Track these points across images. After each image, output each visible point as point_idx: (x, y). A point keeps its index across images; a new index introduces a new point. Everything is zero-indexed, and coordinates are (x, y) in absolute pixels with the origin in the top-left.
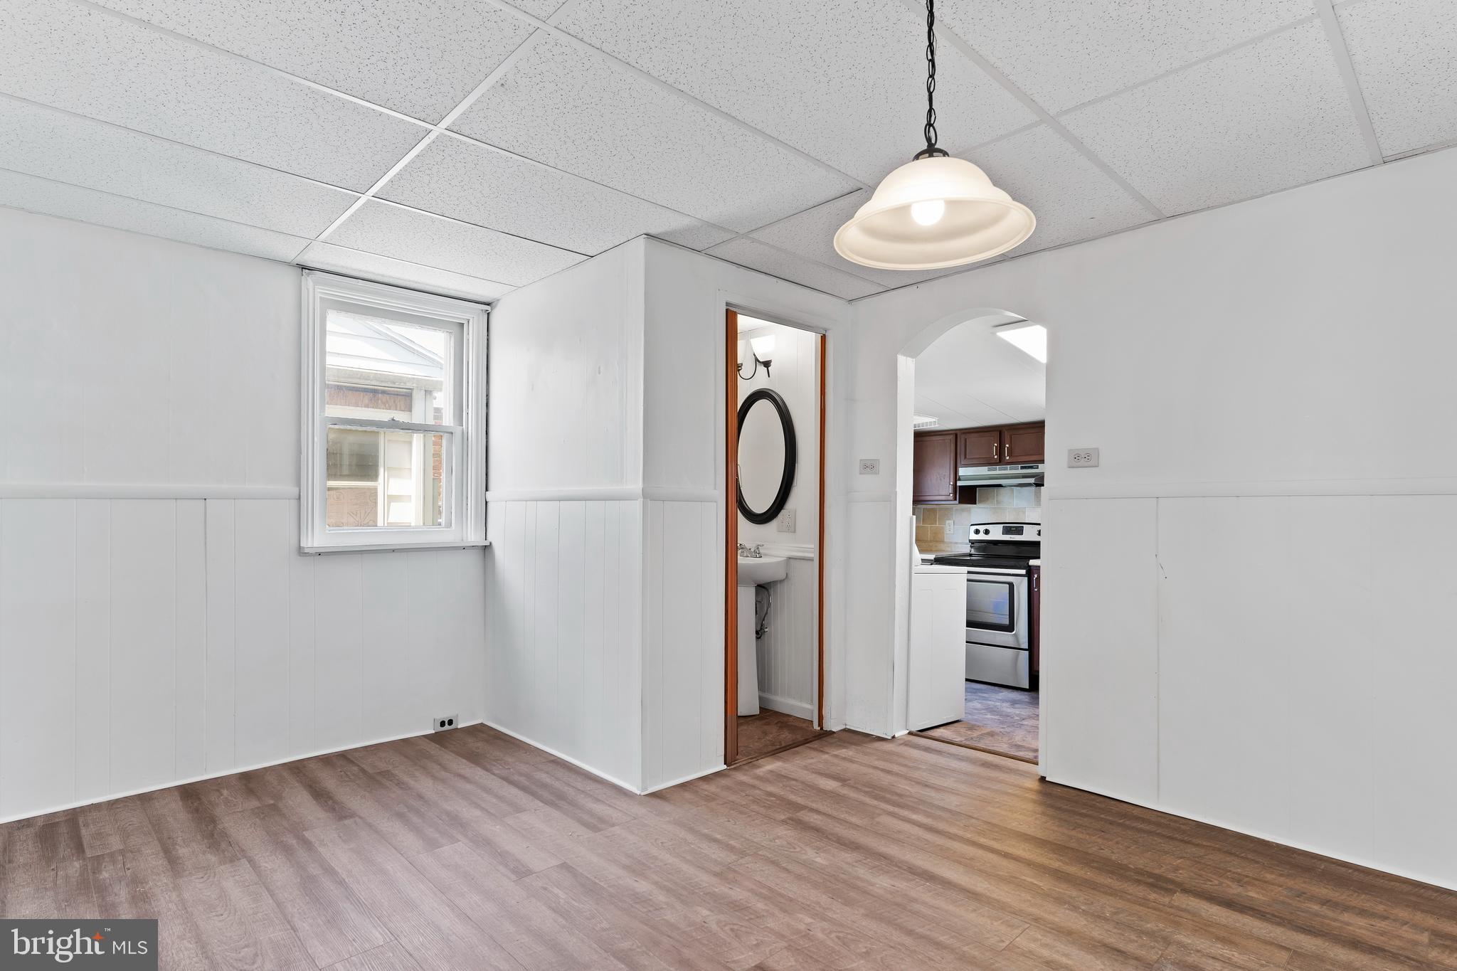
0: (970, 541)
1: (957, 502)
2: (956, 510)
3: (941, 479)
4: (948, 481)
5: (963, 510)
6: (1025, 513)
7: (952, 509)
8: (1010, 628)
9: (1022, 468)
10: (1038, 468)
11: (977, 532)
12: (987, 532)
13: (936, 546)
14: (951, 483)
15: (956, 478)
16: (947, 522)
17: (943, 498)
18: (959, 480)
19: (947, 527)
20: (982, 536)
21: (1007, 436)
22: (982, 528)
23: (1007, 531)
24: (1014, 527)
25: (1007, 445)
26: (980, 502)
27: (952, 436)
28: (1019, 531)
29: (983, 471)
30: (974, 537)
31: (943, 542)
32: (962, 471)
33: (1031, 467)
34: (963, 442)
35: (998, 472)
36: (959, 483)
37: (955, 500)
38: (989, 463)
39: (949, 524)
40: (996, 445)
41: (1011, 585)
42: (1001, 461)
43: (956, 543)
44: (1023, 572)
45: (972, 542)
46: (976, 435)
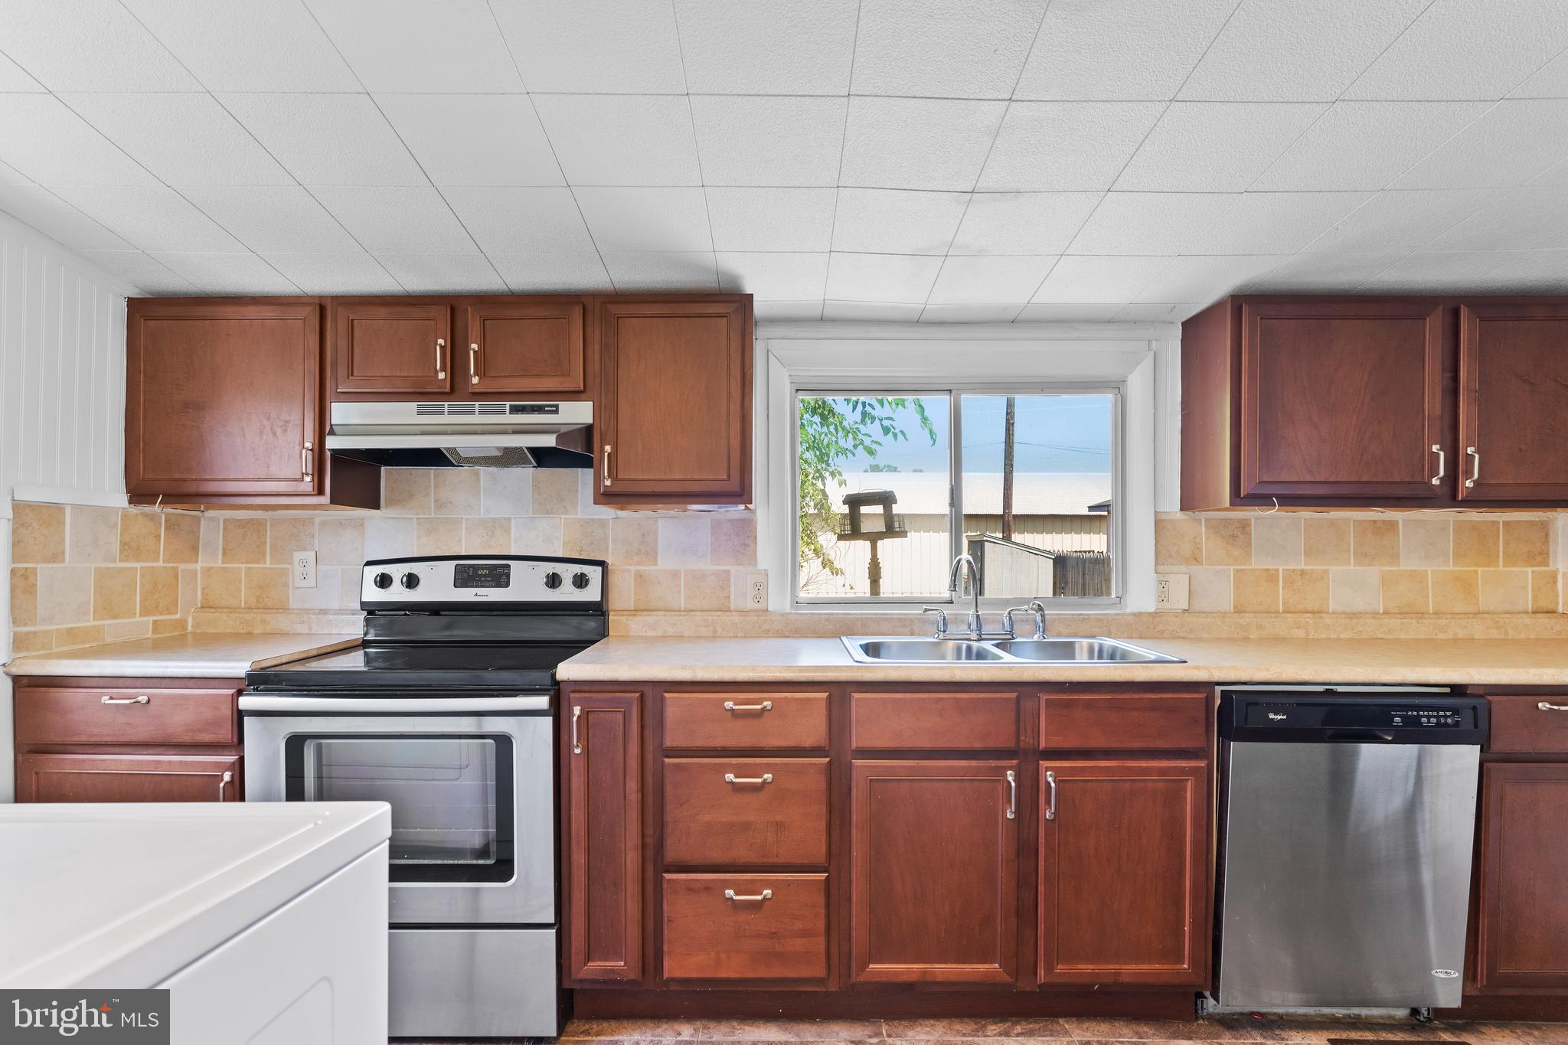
0: (364, 605)
1: (325, 499)
2: (324, 524)
3: (275, 434)
4: (298, 438)
5: (341, 524)
6: (507, 531)
7: (311, 520)
8: (502, 869)
9: (515, 410)
10: (556, 412)
11: (384, 581)
12: (412, 581)
13: (264, 622)
14: (308, 445)
15: (323, 428)
16: (298, 556)
17: (282, 487)
18: (332, 433)
19: (298, 569)
20: (397, 593)
21: (473, 323)
22: (397, 572)
23: (464, 578)
24: (483, 567)
25: (474, 346)
26: (391, 503)
27: (309, 309)
28: (499, 577)
29: (405, 412)
30: (374, 594)
31: (283, 609)
32: (340, 413)
33: (539, 410)
34: (343, 328)
35: (446, 419)
36: (332, 443)
37: (320, 491)
38: (421, 393)
39: (301, 561)
40: (441, 341)
41: (504, 743)
42: (455, 390)
43: (324, 612)
44: (542, 702)
45: (372, 610)
46: (382, 312)
